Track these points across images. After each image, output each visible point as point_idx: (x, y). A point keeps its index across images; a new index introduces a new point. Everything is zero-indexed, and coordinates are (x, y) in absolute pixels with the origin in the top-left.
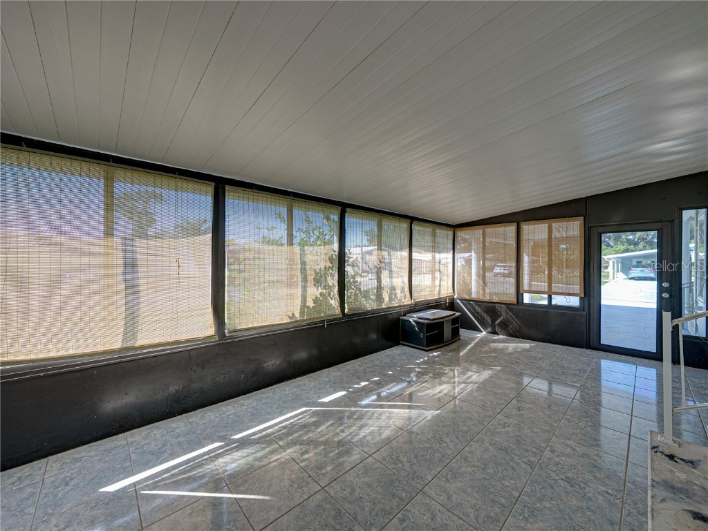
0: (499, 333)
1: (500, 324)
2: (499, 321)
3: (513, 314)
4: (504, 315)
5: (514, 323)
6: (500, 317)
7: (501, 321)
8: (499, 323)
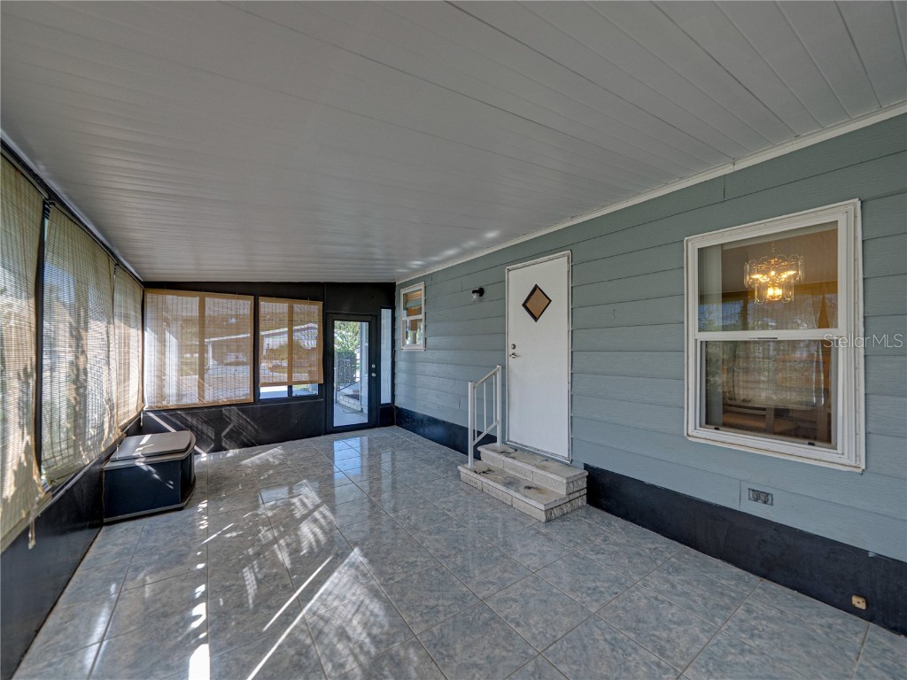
0: (227, 447)
1: (229, 436)
2: (227, 430)
3: (248, 416)
4: (235, 419)
5: (249, 427)
6: (229, 424)
7: (231, 430)
8: (228, 433)
